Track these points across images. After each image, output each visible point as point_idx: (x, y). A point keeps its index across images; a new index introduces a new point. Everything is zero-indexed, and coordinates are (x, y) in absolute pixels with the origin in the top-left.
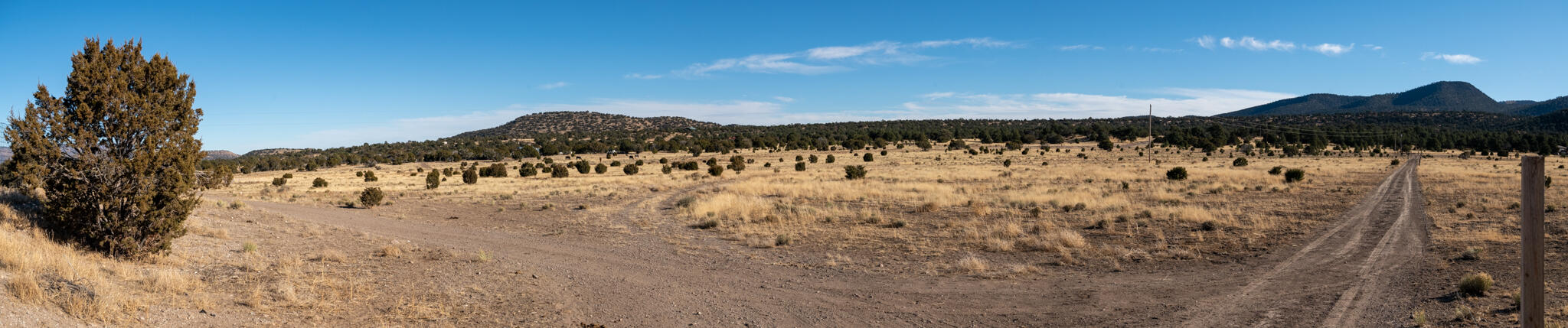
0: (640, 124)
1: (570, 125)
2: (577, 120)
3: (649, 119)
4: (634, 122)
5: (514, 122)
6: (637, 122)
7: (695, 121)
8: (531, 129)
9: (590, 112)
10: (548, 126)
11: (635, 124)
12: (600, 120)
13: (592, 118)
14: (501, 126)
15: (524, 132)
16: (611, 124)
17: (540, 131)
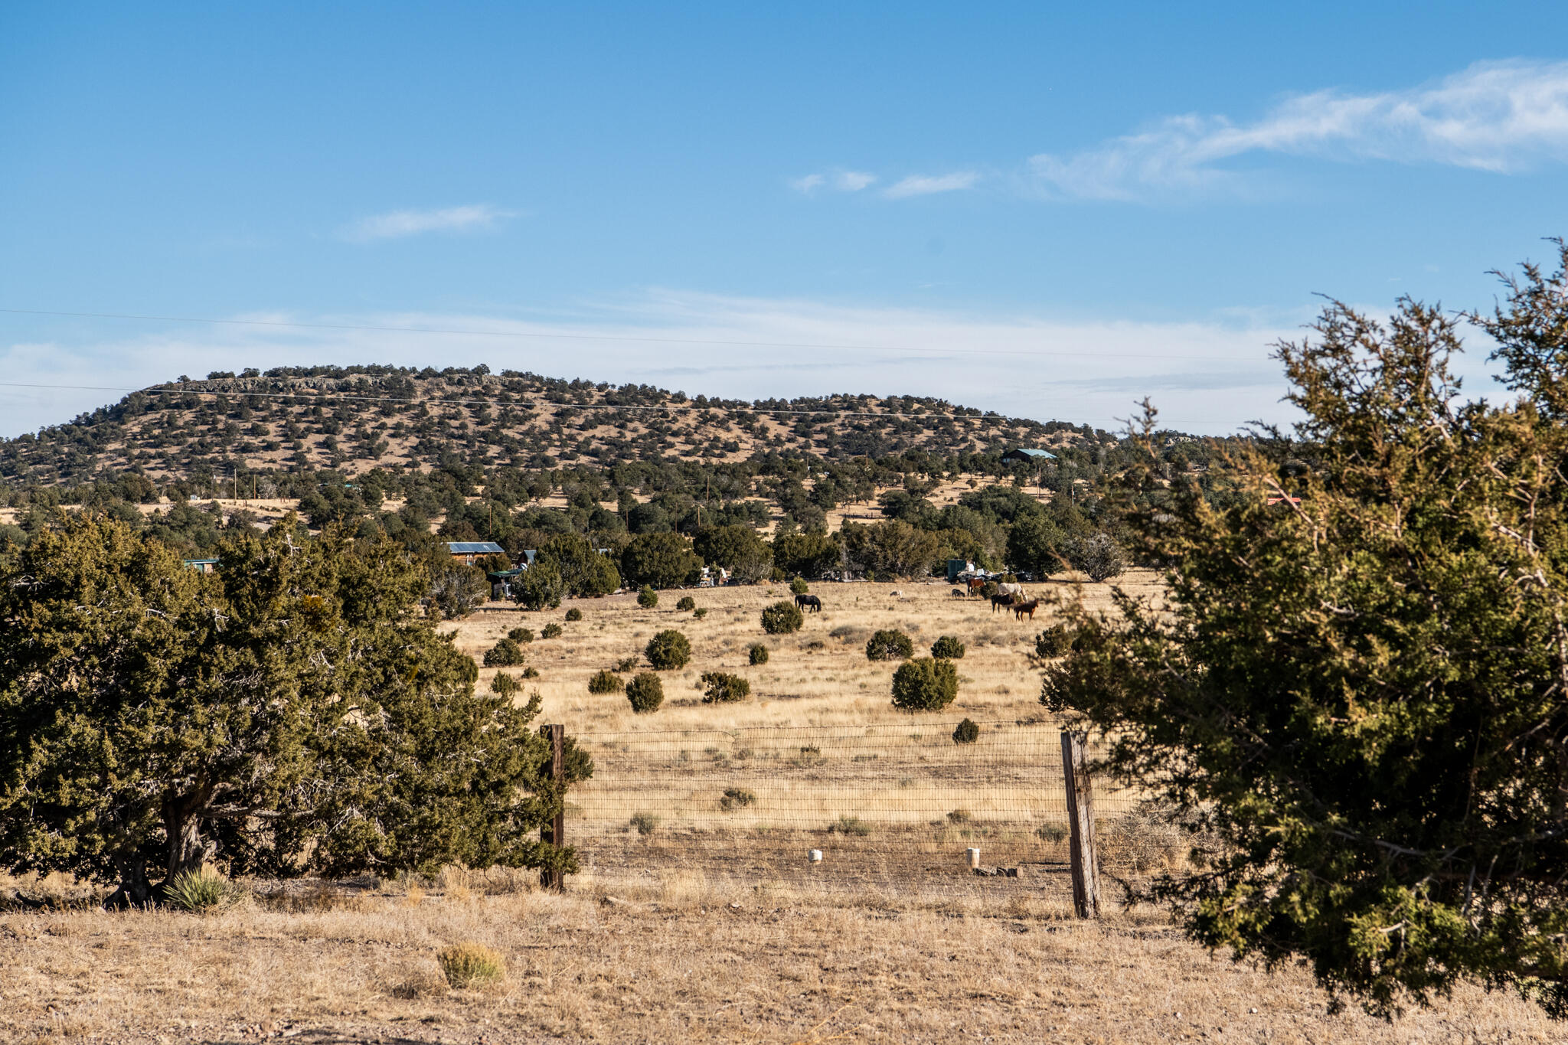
0: (736, 431)
1: (397, 432)
2: (435, 411)
3: (776, 409)
4: (705, 419)
5: (118, 413)
6: (722, 424)
7: (991, 420)
8: (204, 447)
9: (496, 371)
10: (290, 435)
11: (711, 431)
12: (544, 413)
13: (503, 399)
14: (50, 433)
15: (168, 463)
16: (600, 431)
17: (252, 463)
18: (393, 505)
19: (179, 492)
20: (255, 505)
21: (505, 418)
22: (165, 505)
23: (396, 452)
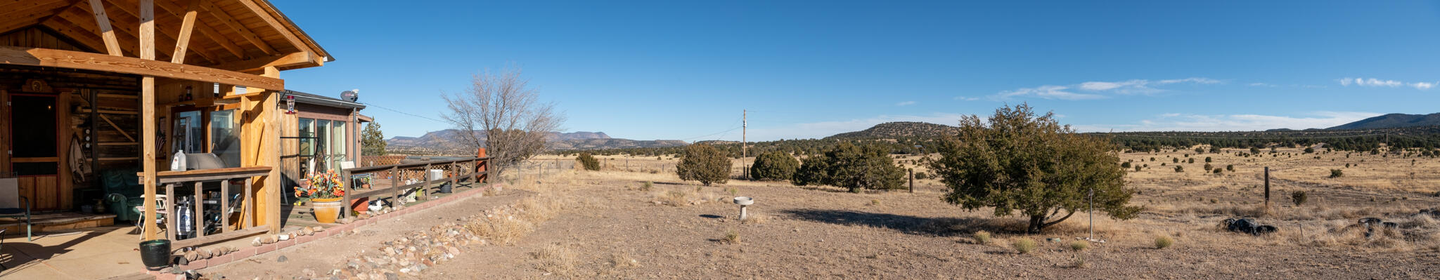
0: (956, 131)
2: (915, 128)
5: (874, 128)
10: (896, 131)
12: (930, 128)
14: (867, 131)
15: (881, 134)
17: (891, 134)
18: (909, 140)
19: (881, 138)
20: (891, 140)
21: (925, 129)
22: (879, 140)
23: (910, 133)
